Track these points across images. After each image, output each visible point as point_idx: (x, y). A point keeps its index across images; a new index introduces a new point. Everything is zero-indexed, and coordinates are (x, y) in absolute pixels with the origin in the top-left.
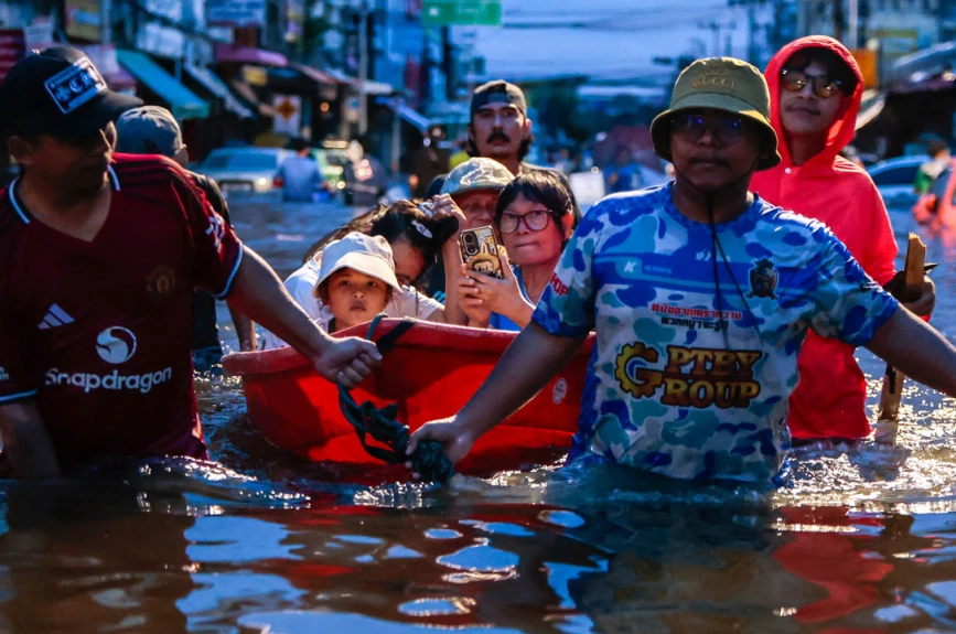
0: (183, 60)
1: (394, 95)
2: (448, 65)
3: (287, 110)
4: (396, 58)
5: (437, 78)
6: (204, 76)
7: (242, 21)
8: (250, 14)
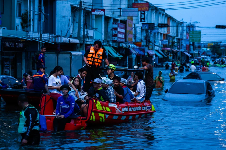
0: (159, 50)
1: (185, 51)
2: (193, 44)
3: (171, 56)
4: (185, 45)
5: (191, 47)
6: (161, 52)
7: (165, 44)
8: (166, 43)
